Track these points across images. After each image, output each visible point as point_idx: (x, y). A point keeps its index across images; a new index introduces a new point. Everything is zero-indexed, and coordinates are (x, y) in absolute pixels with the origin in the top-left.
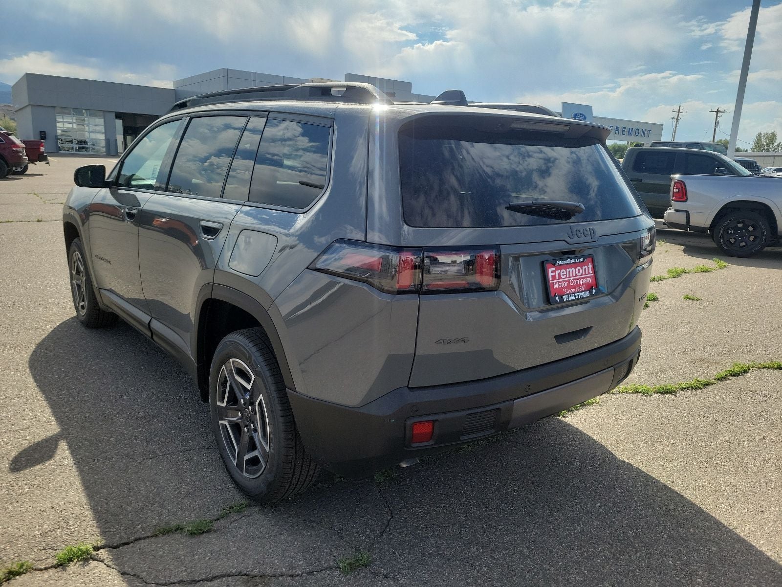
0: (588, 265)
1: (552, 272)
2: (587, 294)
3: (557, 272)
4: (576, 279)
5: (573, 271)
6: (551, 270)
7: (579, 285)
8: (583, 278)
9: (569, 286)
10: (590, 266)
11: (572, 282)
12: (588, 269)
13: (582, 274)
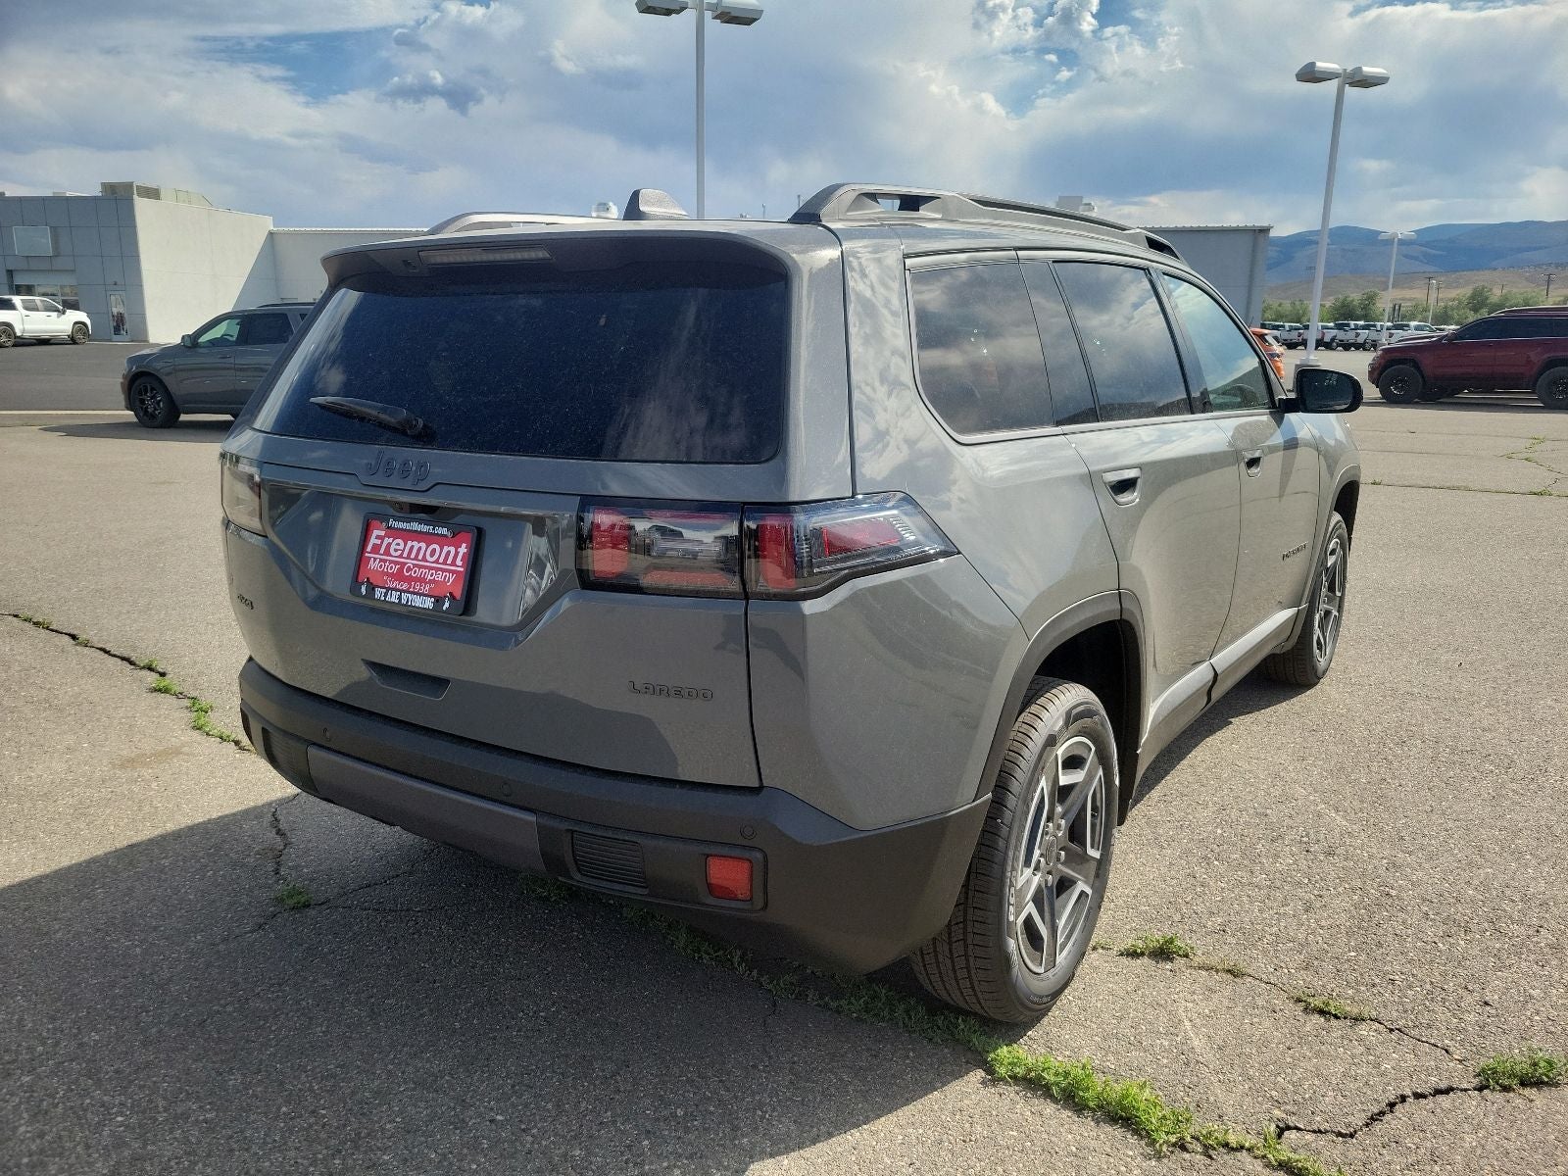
0: (457, 547)
1: (377, 537)
2: (429, 603)
3: (387, 541)
4: (420, 567)
5: (420, 548)
6: (375, 533)
7: (422, 580)
8: (437, 569)
9: (399, 576)
10: (463, 549)
11: (409, 569)
12: (457, 553)
13: (437, 562)
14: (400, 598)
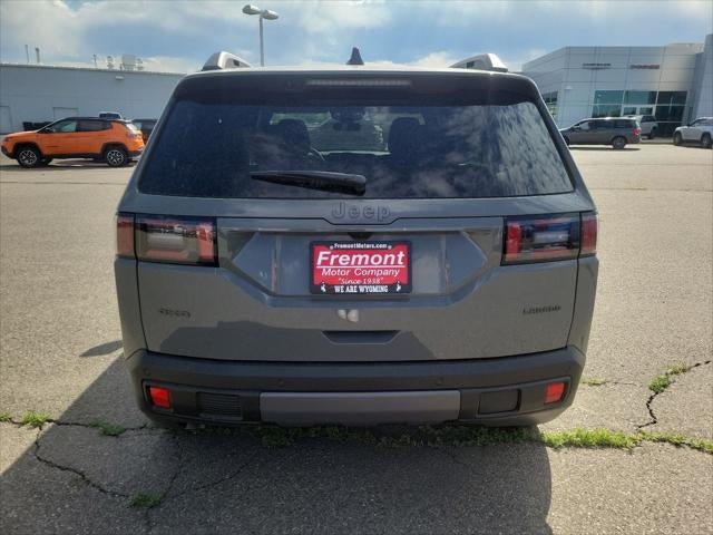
0: (396, 254)
1: (324, 256)
2: (384, 289)
3: (333, 257)
4: (368, 269)
5: (364, 259)
6: (321, 253)
7: (373, 276)
8: (383, 269)
9: (352, 276)
10: (401, 255)
11: (358, 271)
12: (397, 259)
13: (382, 264)
14: (358, 289)
